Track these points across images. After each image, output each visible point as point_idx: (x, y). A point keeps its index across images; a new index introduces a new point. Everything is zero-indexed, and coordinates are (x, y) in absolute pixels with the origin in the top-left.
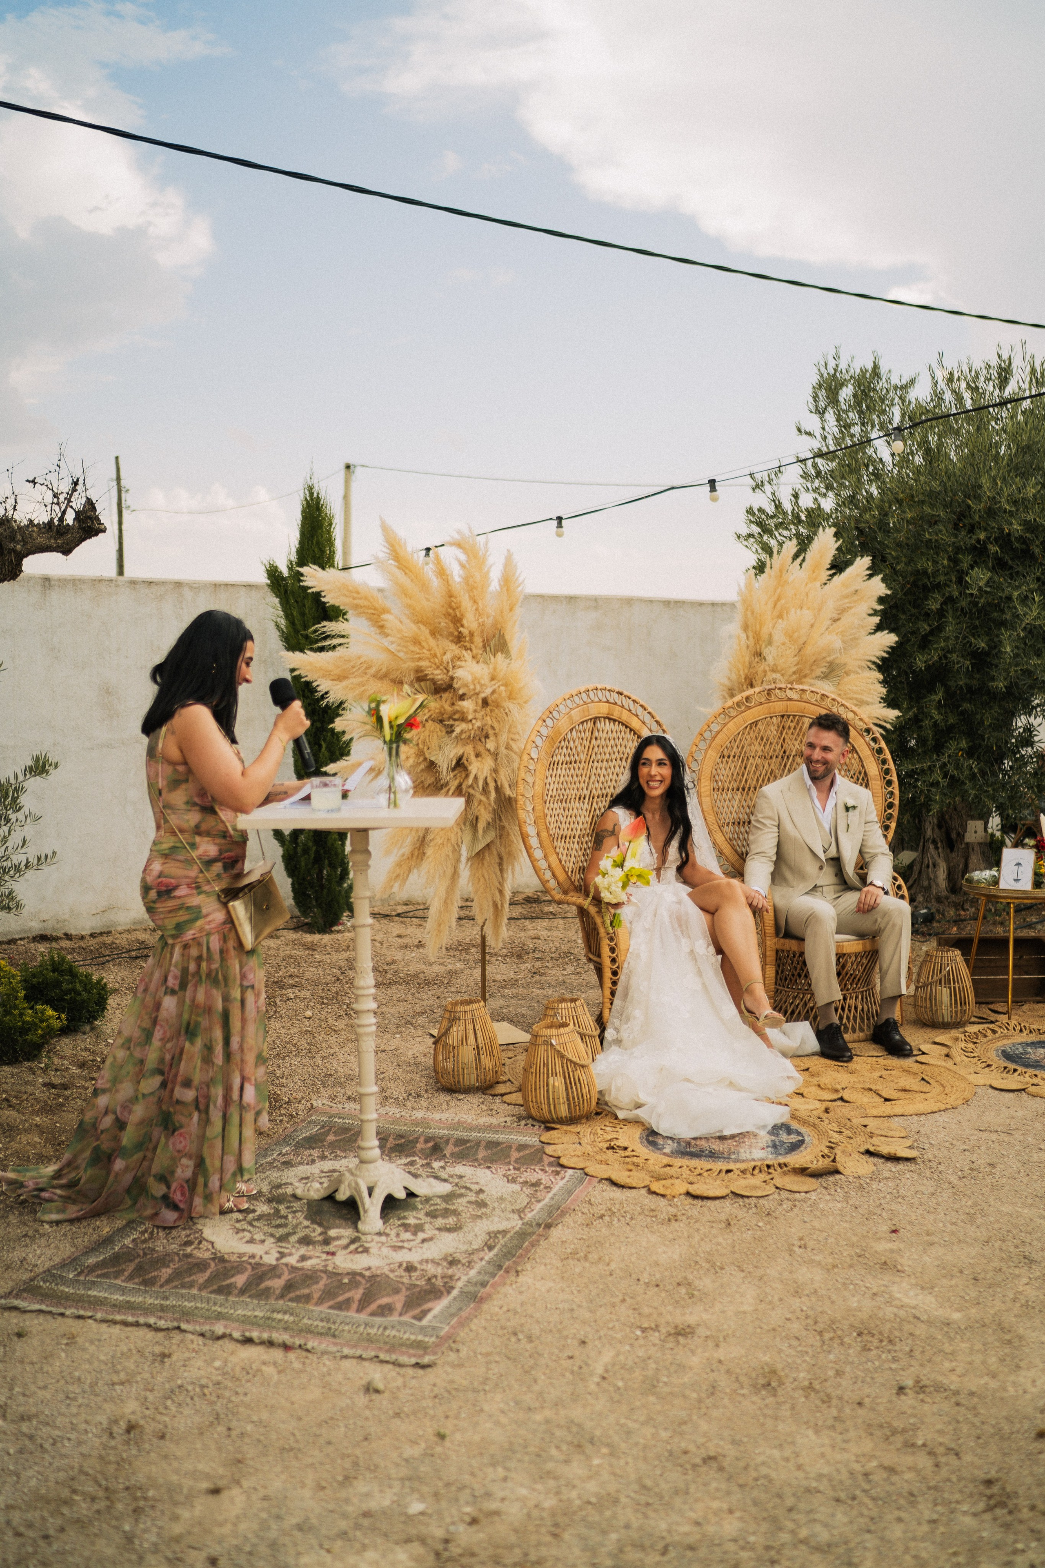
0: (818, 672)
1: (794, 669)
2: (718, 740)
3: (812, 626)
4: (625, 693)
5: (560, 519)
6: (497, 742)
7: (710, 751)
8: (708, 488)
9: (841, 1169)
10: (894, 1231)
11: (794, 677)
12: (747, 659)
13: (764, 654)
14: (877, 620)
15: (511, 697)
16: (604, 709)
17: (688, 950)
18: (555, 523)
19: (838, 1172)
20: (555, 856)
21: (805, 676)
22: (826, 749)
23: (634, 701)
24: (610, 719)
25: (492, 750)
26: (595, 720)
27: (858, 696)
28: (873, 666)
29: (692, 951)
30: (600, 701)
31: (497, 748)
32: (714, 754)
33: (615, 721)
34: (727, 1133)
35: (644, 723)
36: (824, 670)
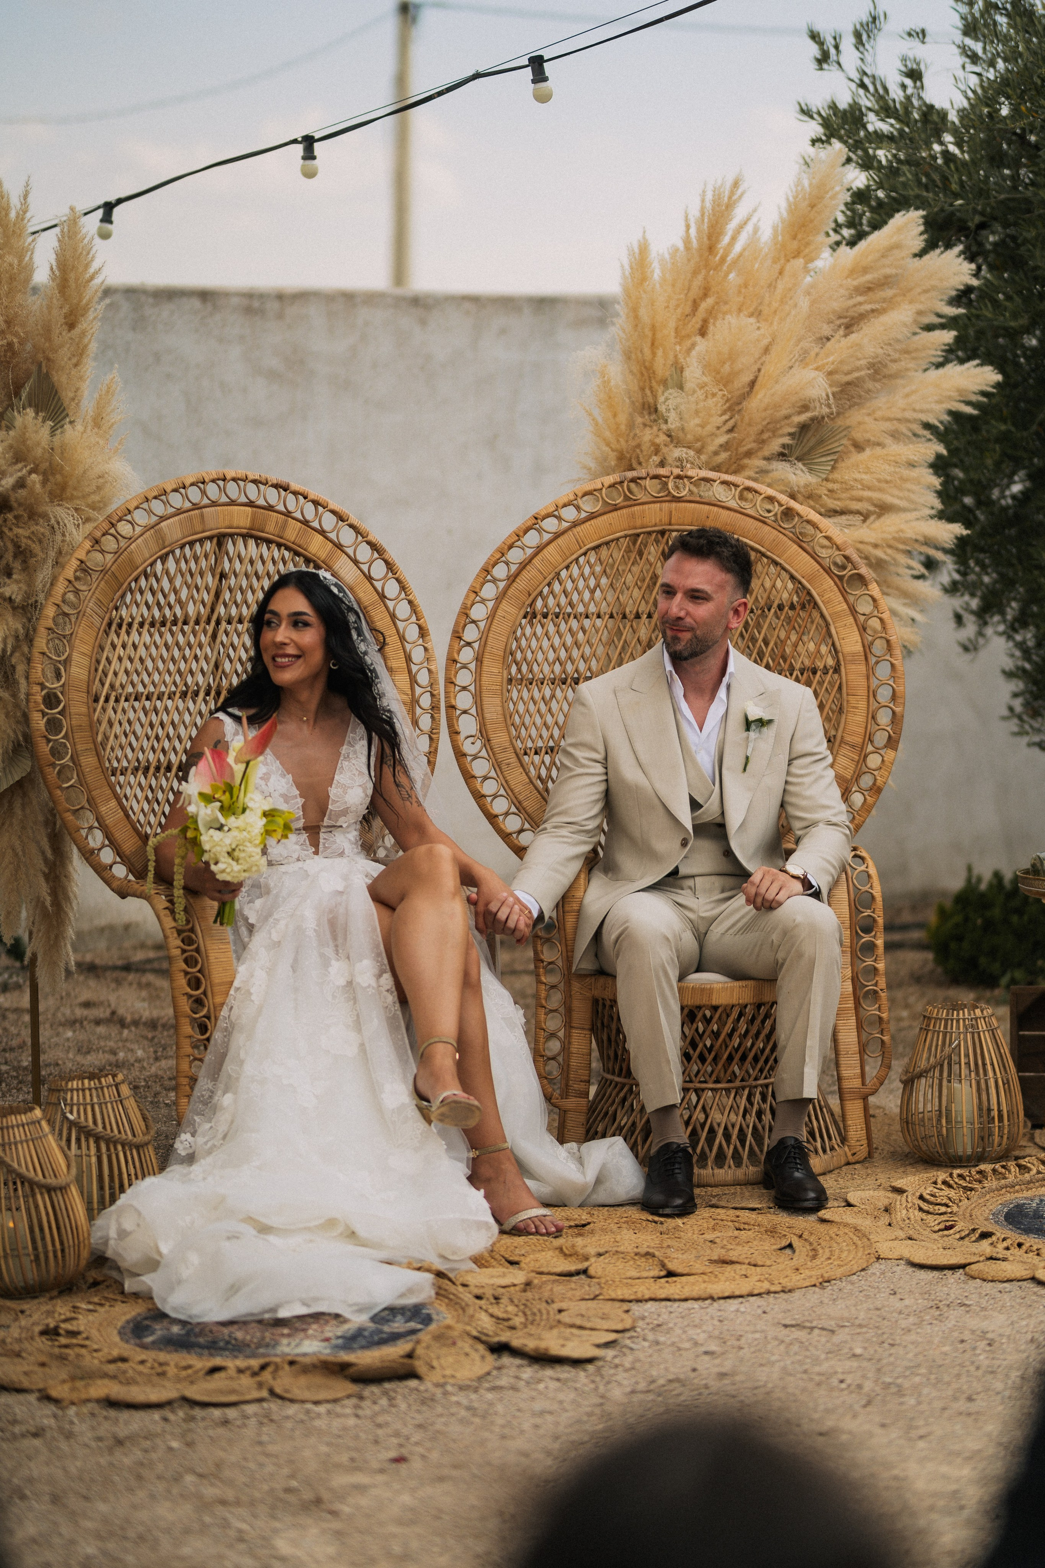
0: (775, 446)
1: (722, 439)
2: (521, 583)
3: (767, 350)
4: (294, 486)
5: (309, 142)
6: (30, 583)
7: (504, 605)
8: (528, 73)
9: (421, 1369)
10: (400, 1460)
11: (724, 456)
12: (623, 418)
13: (662, 408)
14: (948, 336)
15: (59, 494)
16: (242, 517)
17: (342, 982)
18: (299, 149)
19: (413, 1375)
20: (113, 803)
21: (749, 454)
22: (696, 596)
23: (316, 503)
24: (257, 539)
25: (18, 599)
26: (220, 540)
27: (875, 495)
28: (927, 433)
29: (350, 983)
30: (233, 503)
31: (28, 596)
32: (513, 611)
33: (269, 542)
34: (283, 1314)
35: (339, 546)
36: (787, 440)
